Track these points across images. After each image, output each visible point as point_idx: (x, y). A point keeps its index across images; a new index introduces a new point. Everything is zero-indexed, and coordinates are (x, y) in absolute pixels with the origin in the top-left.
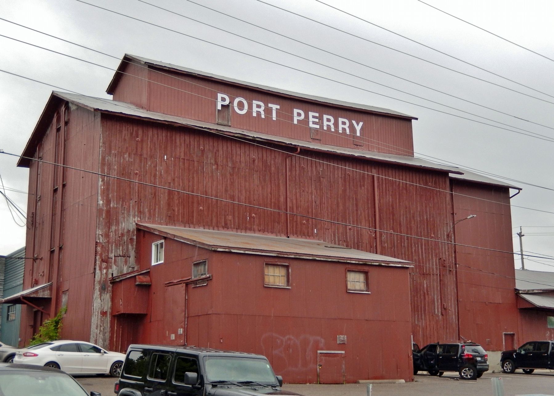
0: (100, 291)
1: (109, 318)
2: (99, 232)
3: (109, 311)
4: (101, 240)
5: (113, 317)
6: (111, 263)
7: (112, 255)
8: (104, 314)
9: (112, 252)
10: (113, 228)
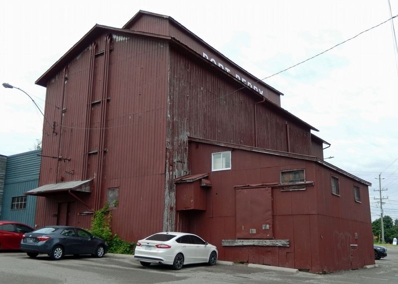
0: (169, 190)
1: (174, 213)
2: (168, 140)
3: (174, 207)
4: (170, 147)
5: (177, 211)
6: (175, 167)
7: (175, 160)
8: (171, 208)
9: (175, 158)
10: (176, 138)
